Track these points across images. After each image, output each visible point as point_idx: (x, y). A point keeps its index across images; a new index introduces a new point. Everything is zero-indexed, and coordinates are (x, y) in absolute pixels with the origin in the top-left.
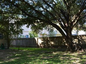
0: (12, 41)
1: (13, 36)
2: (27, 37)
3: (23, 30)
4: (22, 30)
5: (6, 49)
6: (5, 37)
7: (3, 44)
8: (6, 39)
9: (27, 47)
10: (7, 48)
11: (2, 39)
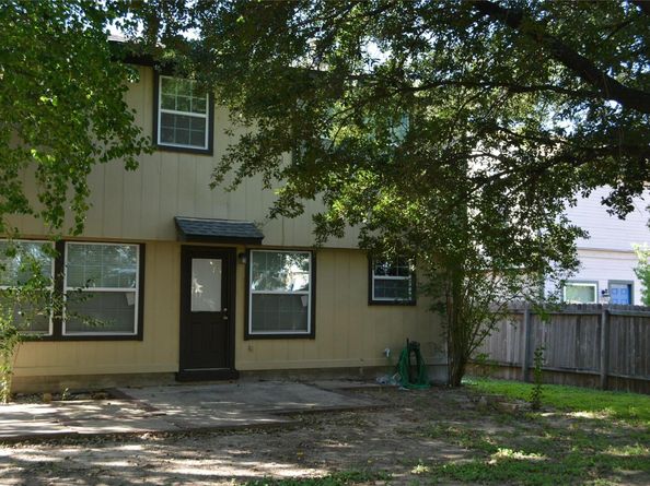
0: (484, 326)
1: (497, 288)
2: (622, 300)
3: (580, 233)
4: (571, 238)
5: (433, 385)
6: (430, 290)
7: (413, 347)
8: (439, 307)
9: (610, 384)
10: (443, 376)
11: (413, 304)
